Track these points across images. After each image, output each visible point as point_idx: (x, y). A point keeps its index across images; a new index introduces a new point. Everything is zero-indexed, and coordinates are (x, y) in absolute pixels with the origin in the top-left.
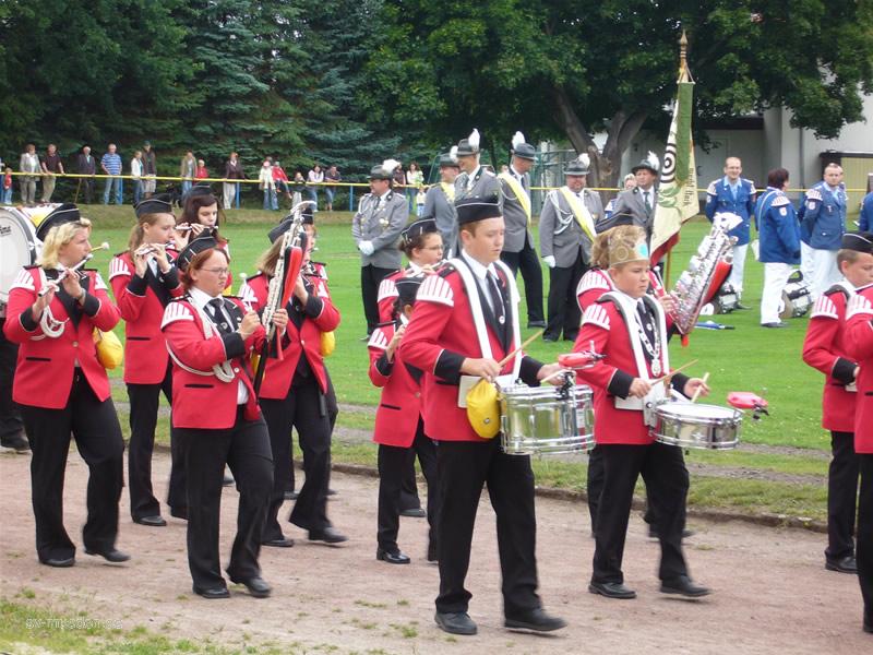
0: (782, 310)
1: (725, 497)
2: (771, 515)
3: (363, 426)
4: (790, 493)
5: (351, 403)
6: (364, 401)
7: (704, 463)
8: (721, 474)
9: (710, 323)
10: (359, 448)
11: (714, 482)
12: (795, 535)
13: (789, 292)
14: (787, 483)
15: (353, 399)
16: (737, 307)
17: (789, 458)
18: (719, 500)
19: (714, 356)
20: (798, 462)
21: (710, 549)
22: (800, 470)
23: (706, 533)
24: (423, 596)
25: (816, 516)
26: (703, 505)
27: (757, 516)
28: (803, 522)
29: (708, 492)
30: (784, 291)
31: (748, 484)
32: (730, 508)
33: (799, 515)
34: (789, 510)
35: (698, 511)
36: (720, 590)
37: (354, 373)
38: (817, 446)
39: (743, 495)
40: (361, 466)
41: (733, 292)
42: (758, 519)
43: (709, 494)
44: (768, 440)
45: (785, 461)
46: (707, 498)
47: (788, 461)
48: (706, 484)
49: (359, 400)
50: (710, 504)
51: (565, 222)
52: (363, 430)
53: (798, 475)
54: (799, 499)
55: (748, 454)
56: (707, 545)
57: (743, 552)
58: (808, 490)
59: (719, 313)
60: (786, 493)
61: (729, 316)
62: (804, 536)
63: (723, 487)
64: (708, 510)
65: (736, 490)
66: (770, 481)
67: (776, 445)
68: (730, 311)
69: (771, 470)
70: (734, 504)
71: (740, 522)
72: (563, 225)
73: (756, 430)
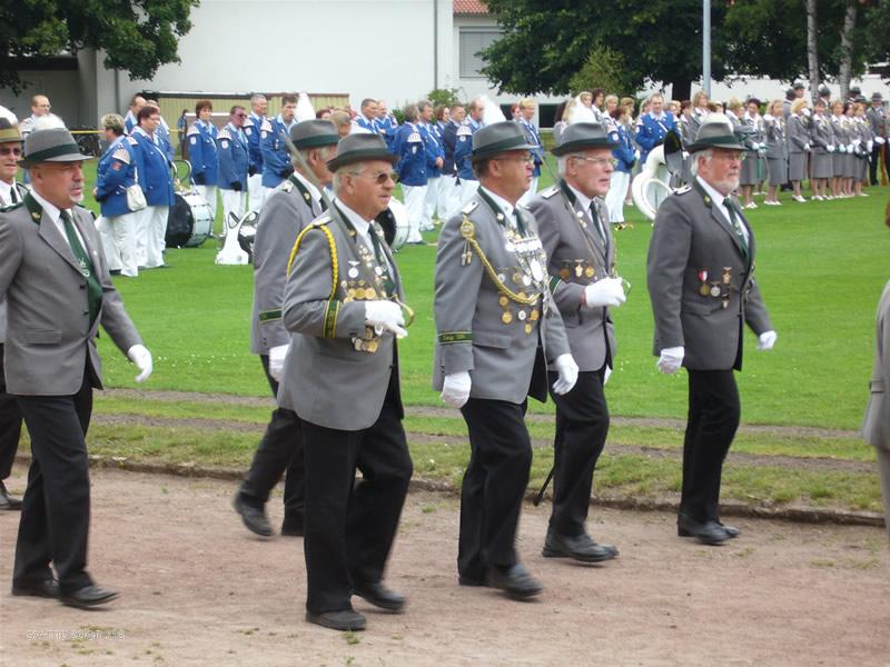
4: (104, 433)
12: (110, 475)
14: (101, 423)
17: (103, 398)
20: (112, 402)
22: (115, 410)
25: (131, 455)
28: (118, 462)
33: (114, 455)
34: (103, 450)
38: (133, 386)
47: (103, 402)
53: (113, 415)
54: (113, 439)
58: (123, 430)
60: (101, 433)
62: (119, 476)
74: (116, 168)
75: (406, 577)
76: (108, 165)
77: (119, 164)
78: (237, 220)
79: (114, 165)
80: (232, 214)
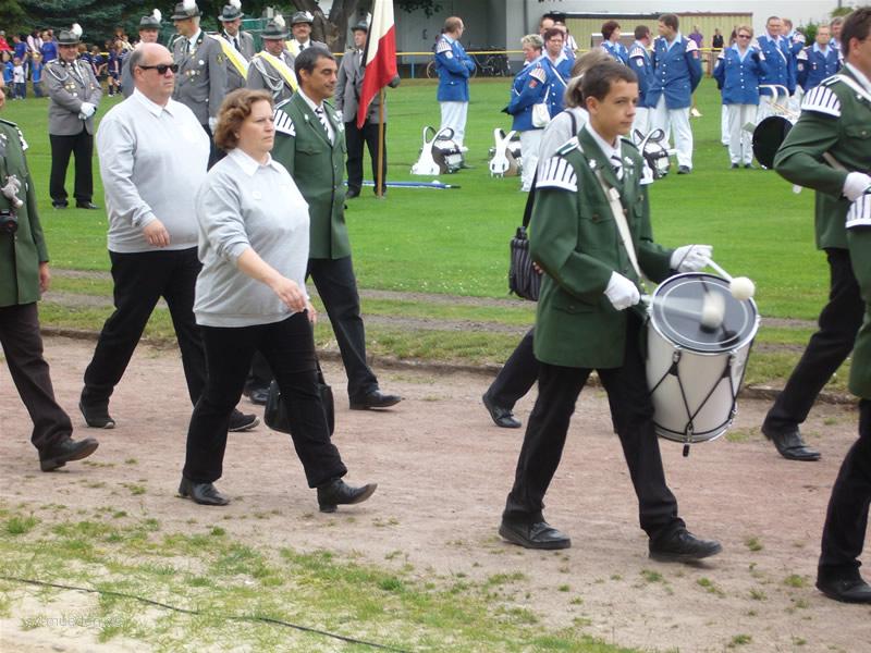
0: (507, 168)
1: (450, 349)
2: (495, 365)
3: (89, 292)
5: (77, 269)
6: (90, 266)
7: (430, 317)
8: (447, 327)
9: (436, 182)
10: (86, 313)
11: (439, 335)
13: (513, 150)
14: (510, 334)
15: (79, 265)
16: (462, 166)
17: (512, 310)
18: (444, 353)
19: (439, 214)
20: (521, 313)
21: (436, 400)
22: (523, 322)
23: (432, 384)
24: (152, 454)
26: (429, 358)
27: (482, 366)
29: (434, 345)
30: (507, 150)
31: (471, 335)
32: (454, 359)
35: (424, 364)
36: (446, 438)
37: (79, 239)
39: (468, 346)
40: (88, 331)
41: (458, 152)
42: (482, 370)
43: (434, 347)
44: (492, 293)
45: (508, 313)
46: (433, 351)
47: (512, 313)
48: (432, 337)
49: (86, 266)
50: (436, 356)
51: (276, 88)
52: (89, 294)
53: (522, 325)
55: (474, 307)
56: (433, 396)
57: (469, 402)
59: (445, 173)
60: (510, 344)
61: (454, 176)
63: (448, 339)
64: (434, 362)
65: (461, 343)
66: (494, 333)
67: (499, 298)
68: (455, 171)
69: (495, 322)
70: (460, 356)
71: (465, 373)
72: (275, 92)
73: (481, 284)
74: (532, 86)
75: (807, 487)
76: (523, 81)
77: (534, 82)
78: (642, 138)
79: (530, 83)
80: (637, 131)
